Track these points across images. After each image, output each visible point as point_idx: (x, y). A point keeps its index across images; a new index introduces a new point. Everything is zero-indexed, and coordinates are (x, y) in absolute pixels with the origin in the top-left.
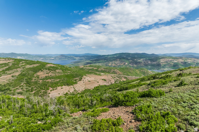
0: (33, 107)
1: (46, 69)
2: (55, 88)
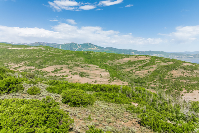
0: (164, 104)
1: (181, 68)
2: (190, 91)
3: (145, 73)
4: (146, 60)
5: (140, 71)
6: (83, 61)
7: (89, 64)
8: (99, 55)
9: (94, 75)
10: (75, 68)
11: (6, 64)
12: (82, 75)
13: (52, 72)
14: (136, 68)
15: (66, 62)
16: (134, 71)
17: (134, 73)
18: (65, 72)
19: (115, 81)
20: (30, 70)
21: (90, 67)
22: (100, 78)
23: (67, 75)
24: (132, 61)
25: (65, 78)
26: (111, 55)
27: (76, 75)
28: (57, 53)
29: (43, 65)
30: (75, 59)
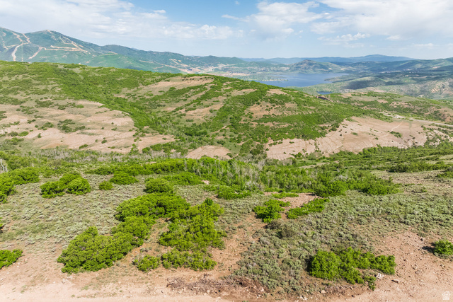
1: (266, 100)
2: (278, 141)
3: (204, 114)
4: (205, 85)
5: (196, 111)
6: (60, 93)
7: (76, 99)
8: (97, 75)
9: (97, 127)
10: (42, 110)
12: (65, 127)
14: (186, 103)
15: (11, 96)
16: (183, 111)
17: (184, 115)
18: (17, 123)
19: (146, 134)
21: (82, 107)
22: (114, 132)
23: (24, 130)
24: (177, 88)
25: (23, 140)
26: (127, 73)
27: (50, 130)
30: (34, 87)
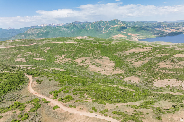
1: (170, 60)
2: (162, 79)
3: (140, 64)
4: (147, 51)
5: (137, 62)
6: (100, 54)
7: (103, 56)
8: (112, 47)
9: (104, 66)
10: (94, 59)
11: (55, 56)
12: (97, 65)
13: (81, 63)
14: (136, 59)
15: (89, 55)
16: (133, 62)
17: (133, 63)
18: (88, 63)
19: (116, 70)
20: (69, 61)
21: (103, 59)
22: (108, 68)
23: (89, 65)
24: (135, 52)
25: (87, 68)
26: (122, 46)
27: (94, 65)
28: (83, 47)
29: (75, 57)
30: (95, 52)
